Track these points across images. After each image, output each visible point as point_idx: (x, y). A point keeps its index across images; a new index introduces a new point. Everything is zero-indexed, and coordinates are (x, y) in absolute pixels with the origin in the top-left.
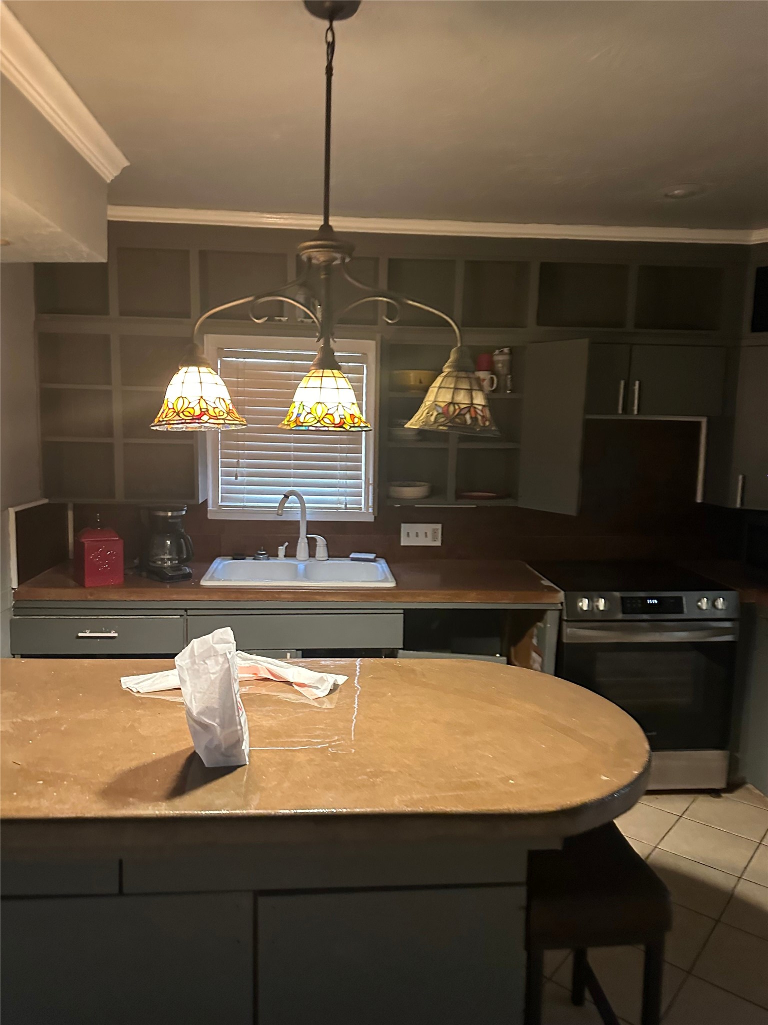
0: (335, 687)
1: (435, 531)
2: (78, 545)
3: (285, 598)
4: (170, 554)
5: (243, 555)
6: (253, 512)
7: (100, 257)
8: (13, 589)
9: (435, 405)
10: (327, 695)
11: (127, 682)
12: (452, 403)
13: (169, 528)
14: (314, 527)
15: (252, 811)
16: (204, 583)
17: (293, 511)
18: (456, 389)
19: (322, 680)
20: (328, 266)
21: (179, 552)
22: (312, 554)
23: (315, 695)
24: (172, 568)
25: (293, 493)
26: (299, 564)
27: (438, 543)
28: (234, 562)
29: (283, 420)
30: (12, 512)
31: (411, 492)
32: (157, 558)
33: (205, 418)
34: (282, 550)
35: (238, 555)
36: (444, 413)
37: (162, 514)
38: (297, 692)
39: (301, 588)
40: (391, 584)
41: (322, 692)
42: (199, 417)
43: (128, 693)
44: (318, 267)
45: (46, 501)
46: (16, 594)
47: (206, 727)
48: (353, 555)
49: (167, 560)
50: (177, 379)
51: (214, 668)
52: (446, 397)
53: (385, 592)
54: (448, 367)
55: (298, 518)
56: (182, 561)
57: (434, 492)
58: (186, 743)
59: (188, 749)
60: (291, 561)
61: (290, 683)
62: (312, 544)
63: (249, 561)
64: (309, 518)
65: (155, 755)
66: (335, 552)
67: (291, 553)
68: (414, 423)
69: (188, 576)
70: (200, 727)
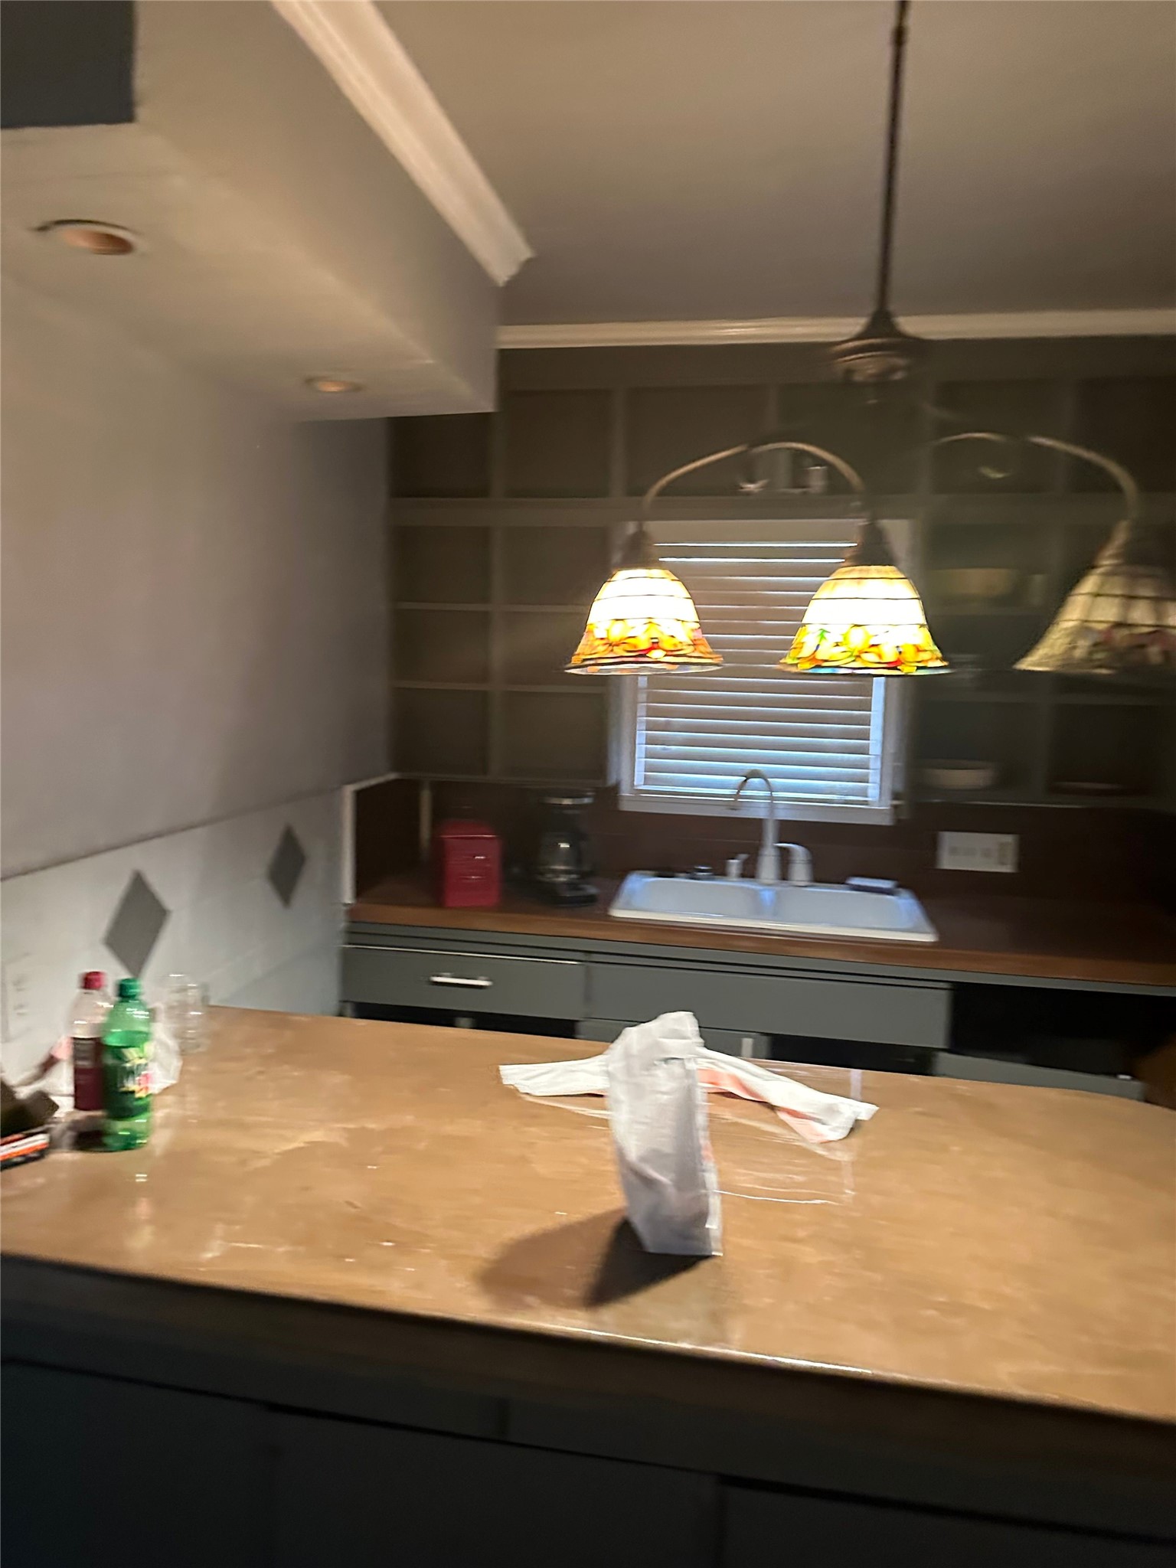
0: (856, 1127)
1: (1002, 846)
2: (437, 843)
3: (746, 947)
4: (566, 863)
5: (669, 869)
6: (692, 802)
7: (486, 404)
8: (346, 905)
9: (1084, 629)
10: (845, 1138)
11: (514, 1075)
12: (1118, 625)
13: (565, 824)
14: (790, 830)
15: (734, 1352)
16: (618, 913)
17: (757, 803)
18: (1131, 598)
19: (832, 1110)
20: (881, 383)
21: (579, 861)
22: (784, 874)
23: (822, 1135)
24: (572, 885)
25: (755, 774)
26: (761, 890)
27: (1007, 869)
28: (660, 881)
29: (784, 656)
30: (349, 791)
31: (965, 778)
32: (547, 867)
33: (656, 654)
34: (734, 865)
35: (665, 870)
36: (1103, 643)
37: (555, 801)
38: (784, 1125)
39: (768, 932)
40: (928, 938)
41: (834, 1131)
42: (644, 653)
43: (513, 1093)
44: (863, 385)
45: (392, 776)
46: (352, 913)
47: (648, 1182)
48: (856, 881)
49: (560, 873)
50: (607, 590)
51: (665, 1082)
52: (1107, 612)
53: (919, 949)
54: (1111, 557)
55: (761, 814)
56: (585, 876)
57: (1006, 779)
58: (611, 1200)
59: (615, 1212)
60: (747, 884)
61: (772, 1108)
62: (785, 858)
63: (681, 882)
64: (783, 815)
65: (564, 1216)
66: (825, 874)
67: (749, 872)
68: (1034, 662)
69: (591, 899)
70: (637, 1180)
